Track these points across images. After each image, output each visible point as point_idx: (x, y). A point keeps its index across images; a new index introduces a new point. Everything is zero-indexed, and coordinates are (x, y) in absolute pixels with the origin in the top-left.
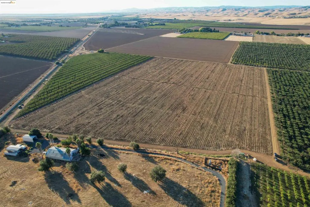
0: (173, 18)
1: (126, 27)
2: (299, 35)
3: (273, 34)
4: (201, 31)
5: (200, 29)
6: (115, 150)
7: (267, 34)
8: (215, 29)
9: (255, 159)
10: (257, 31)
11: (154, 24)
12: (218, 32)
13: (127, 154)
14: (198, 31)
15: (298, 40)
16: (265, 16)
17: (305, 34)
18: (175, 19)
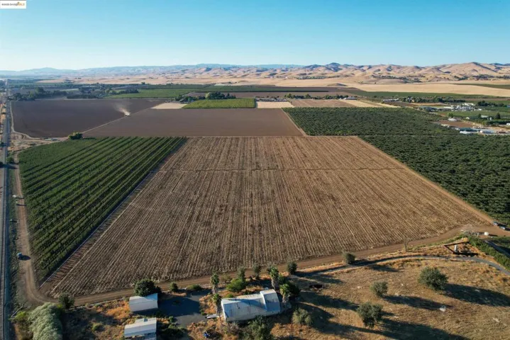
0: (140, 83)
1: (68, 98)
2: (338, 97)
3: (308, 97)
4: (210, 98)
5: (207, 95)
6: (325, 273)
7: (302, 97)
8: (229, 95)
9: (486, 234)
10: (288, 94)
11: (118, 92)
12: (235, 98)
13: (348, 272)
14: (204, 98)
15: (341, 102)
16: (271, 77)
17: (343, 96)
18: (144, 83)
